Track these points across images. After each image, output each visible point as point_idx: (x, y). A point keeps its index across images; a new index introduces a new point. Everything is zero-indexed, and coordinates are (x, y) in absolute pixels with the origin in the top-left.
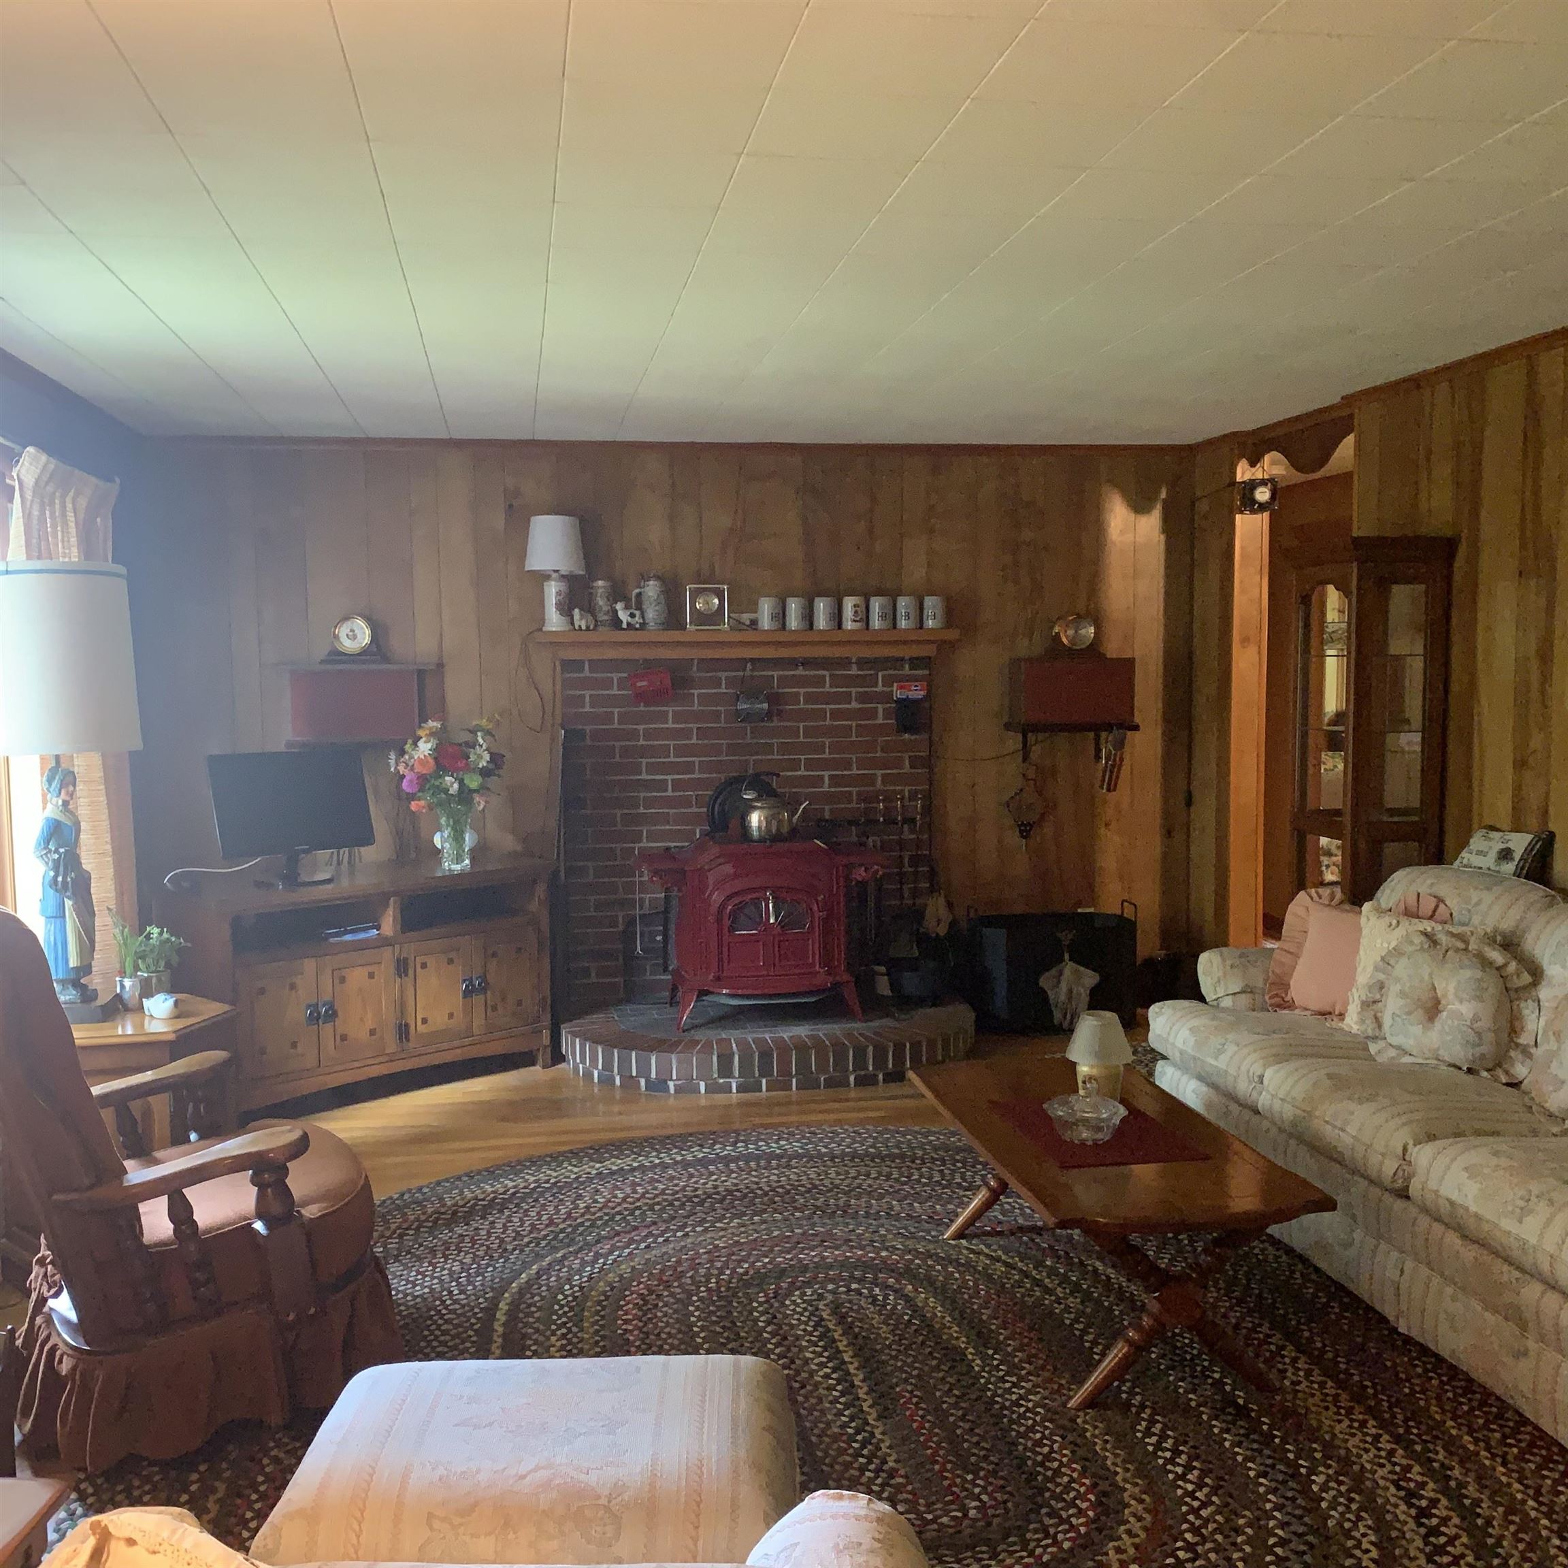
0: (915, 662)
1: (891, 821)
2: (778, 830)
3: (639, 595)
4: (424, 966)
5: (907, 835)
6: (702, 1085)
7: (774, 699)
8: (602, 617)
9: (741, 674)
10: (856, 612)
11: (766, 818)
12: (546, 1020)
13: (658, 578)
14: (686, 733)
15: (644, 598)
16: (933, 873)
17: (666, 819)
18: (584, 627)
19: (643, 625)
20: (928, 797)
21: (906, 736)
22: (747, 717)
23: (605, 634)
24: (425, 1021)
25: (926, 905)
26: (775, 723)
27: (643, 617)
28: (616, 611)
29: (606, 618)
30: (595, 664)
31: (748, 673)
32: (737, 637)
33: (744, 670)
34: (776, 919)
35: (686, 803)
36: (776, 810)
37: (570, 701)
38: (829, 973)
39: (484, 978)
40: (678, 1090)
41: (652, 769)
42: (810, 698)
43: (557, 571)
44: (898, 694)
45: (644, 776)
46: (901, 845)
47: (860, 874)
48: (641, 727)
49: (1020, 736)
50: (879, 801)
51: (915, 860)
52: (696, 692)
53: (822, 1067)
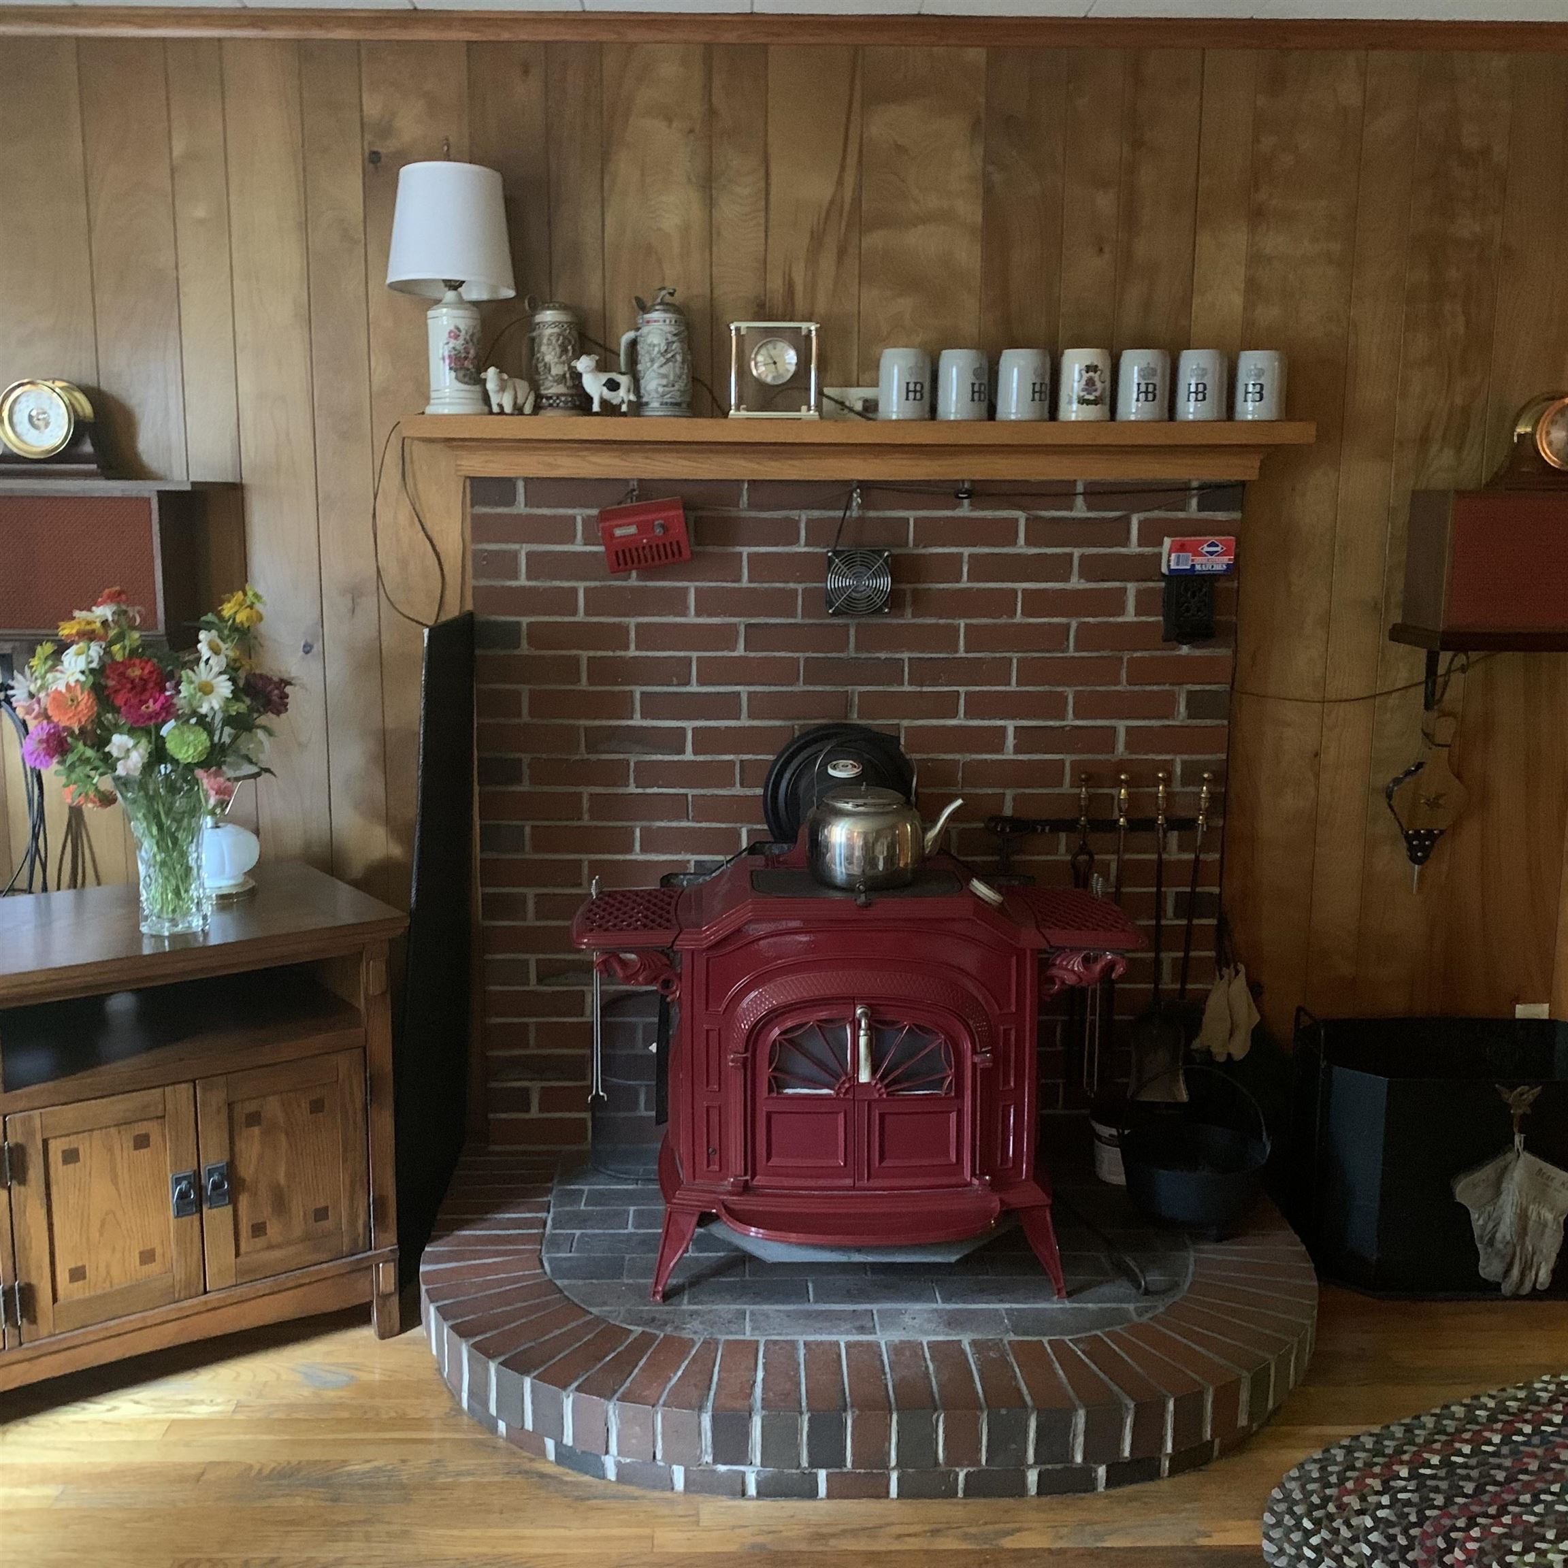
0: (1213, 494)
1: (1142, 825)
2: (891, 859)
3: (633, 344)
4: (71, 1156)
5: (1174, 853)
6: (679, 1474)
7: (902, 568)
8: (552, 389)
9: (840, 513)
10: (1090, 383)
11: (865, 835)
12: (388, 1242)
13: (668, 307)
14: (725, 636)
15: (641, 349)
16: (1223, 931)
17: (677, 807)
18: (508, 409)
19: (638, 408)
20: (1222, 776)
21: (1185, 650)
22: (848, 606)
23: (557, 424)
24: (78, 1274)
25: (1207, 993)
26: (908, 619)
27: (636, 386)
28: (578, 376)
29: (560, 389)
30: (540, 488)
31: (855, 513)
32: (833, 433)
33: (848, 507)
34: (874, 1071)
35: (721, 775)
36: (889, 820)
37: (485, 564)
38: (994, 1186)
39: (230, 1172)
40: (624, 1475)
41: (652, 706)
42: (981, 569)
43: (454, 285)
44: (1172, 560)
45: (637, 721)
46: (1160, 873)
47: (1072, 968)
48: (632, 621)
49: (1422, 654)
50: (1119, 784)
51: (1190, 906)
52: (746, 551)
53: (962, 1448)
